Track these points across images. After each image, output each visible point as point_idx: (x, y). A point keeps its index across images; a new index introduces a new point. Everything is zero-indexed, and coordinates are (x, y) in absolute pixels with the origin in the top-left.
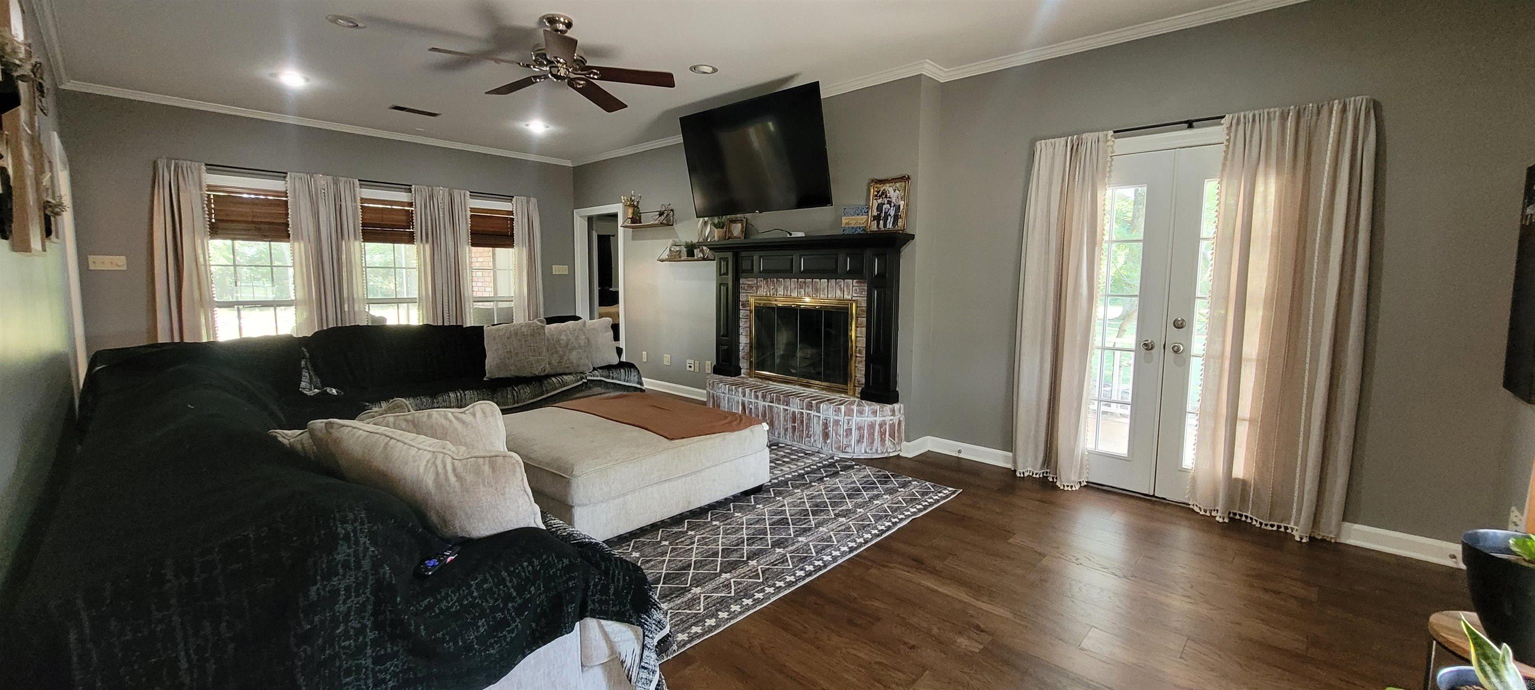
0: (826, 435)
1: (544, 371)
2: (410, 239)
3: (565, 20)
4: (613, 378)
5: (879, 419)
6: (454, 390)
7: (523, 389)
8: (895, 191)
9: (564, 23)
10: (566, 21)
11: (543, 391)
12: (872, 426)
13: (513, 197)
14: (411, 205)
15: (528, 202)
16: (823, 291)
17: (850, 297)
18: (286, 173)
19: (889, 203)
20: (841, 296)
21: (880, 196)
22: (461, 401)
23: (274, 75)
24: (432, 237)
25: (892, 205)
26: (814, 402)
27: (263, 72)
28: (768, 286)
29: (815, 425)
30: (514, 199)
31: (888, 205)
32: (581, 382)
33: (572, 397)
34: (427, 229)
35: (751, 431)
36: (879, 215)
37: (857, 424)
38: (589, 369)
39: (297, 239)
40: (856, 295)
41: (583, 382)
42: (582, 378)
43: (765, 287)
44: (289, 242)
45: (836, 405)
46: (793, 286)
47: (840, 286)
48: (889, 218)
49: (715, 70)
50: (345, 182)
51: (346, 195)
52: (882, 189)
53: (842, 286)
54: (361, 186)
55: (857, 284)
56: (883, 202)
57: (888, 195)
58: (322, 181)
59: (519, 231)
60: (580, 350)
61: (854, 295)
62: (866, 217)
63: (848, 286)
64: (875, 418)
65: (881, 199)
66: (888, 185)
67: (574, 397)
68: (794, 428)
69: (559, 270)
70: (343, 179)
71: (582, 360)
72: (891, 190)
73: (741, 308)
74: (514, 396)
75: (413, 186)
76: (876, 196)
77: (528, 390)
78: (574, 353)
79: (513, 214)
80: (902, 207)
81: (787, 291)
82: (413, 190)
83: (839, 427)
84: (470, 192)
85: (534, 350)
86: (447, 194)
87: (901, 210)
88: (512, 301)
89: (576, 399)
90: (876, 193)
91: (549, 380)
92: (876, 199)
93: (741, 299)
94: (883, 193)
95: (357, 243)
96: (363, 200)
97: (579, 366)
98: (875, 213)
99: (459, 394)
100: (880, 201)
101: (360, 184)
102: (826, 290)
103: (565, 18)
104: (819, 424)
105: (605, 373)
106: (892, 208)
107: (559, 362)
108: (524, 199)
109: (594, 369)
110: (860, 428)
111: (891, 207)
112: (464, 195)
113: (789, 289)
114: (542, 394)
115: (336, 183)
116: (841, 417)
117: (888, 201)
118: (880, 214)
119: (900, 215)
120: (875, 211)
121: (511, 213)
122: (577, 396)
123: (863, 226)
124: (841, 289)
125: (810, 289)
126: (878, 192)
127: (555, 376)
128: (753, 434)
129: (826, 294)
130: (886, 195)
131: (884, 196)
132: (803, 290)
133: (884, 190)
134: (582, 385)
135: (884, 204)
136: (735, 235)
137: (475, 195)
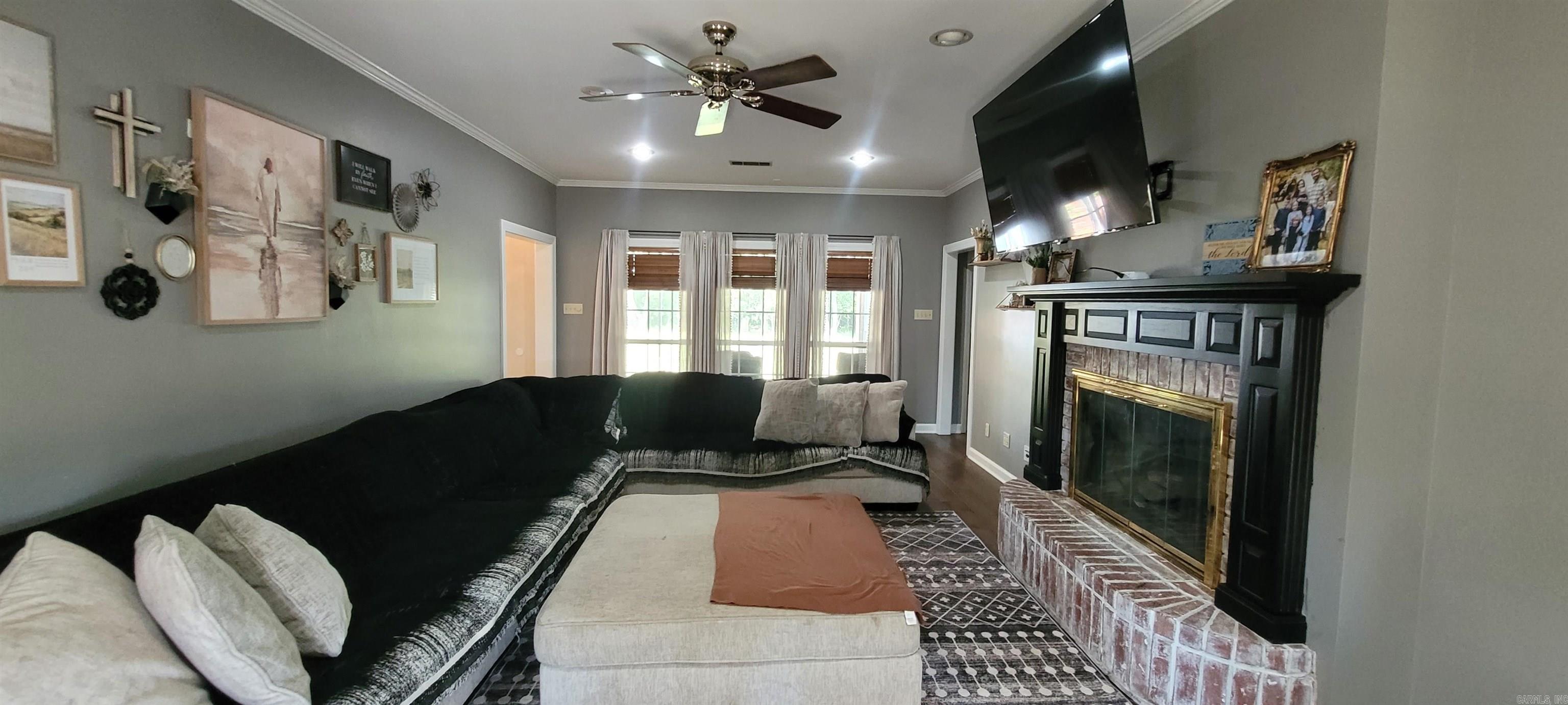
0: (1120, 654)
1: (806, 438)
2: (772, 284)
3: (722, 26)
4: (883, 460)
5: (1235, 666)
6: (696, 448)
7: (768, 459)
8: (1316, 179)
9: (722, 31)
10: (725, 28)
11: (790, 464)
12: (1215, 676)
13: (873, 237)
14: (774, 251)
15: (888, 242)
16: (1175, 377)
17: (1218, 396)
18: (680, 232)
19: (1303, 206)
20: (1203, 392)
21: (1284, 195)
22: (700, 462)
23: (630, 151)
24: (790, 283)
25: (1309, 210)
26: (1107, 582)
27: (623, 151)
28: (1098, 358)
29: (1105, 625)
30: (874, 239)
31: (1300, 212)
32: (838, 460)
33: (825, 476)
34: (785, 275)
35: (875, 619)
36: (1278, 235)
37: (1180, 657)
38: (857, 444)
39: (683, 289)
40: (1229, 394)
41: (842, 460)
42: (842, 454)
43: (1095, 359)
44: (678, 290)
45: (1140, 604)
46: (1131, 362)
47: (1203, 373)
48: (1299, 239)
49: (967, 36)
50: (722, 236)
51: (721, 248)
52: (1289, 180)
53: (1206, 374)
54: (735, 238)
55: (1232, 373)
56: (1289, 206)
57: (1302, 190)
58: (705, 236)
59: (877, 273)
60: (850, 420)
61: (1226, 392)
62: (1251, 239)
63: (1216, 374)
64: (1226, 662)
65: (1286, 200)
66: (1303, 169)
67: (828, 475)
68: (1078, 612)
69: (921, 314)
70: (719, 233)
71: (850, 432)
72: (1309, 179)
73: (1066, 387)
74: (755, 465)
75: (777, 235)
76: (1277, 195)
77: (773, 460)
78: (843, 422)
79: (871, 255)
80: (1328, 215)
81: (1123, 369)
82: (777, 238)
83: (1143, 648)
84: (829, 236)
85: (798, 413)
86: (806, 239)
87: (1327, 219)
88: (865, 347)
89: (826, 478)
90: (1276, 189)
91: (802, 452)
92: (1276, 202)
93: (1066, 374)
94: (1290, 188)
95: (727, 291)
96: (735, 251)
97: (845, 438)
98: (1271, 231)
99: (699, 454)
100: (1282, 205)
101: (733, 237)
102: (1180, 377)
103: (722, 24)
104: (1109, 624)
105: (875, 450)
106: (1307, 218)
107: (826, 431)
108: (885, 238)
109: (864, 444)
110: (1185, 668)
111: (1305, 215)
112: (824, 240)
113: (1126, 366)
114: (789, 467)
115: (715, 238)
116: (1149, 631)
117: (1300, 203)
118: (1280, 232)
119: (1324, 233)
120: (1271, 226)
121: (869, 254)
122: (832, 475)
123: (1242, 257)
124: (1203, 378)
125: (1155, 372)
126: (1281, 187)
127: (811, 445)
128: (877, 625)
129: (1179, 383)
130: (1298, 191)
131: (1292, 194)
132: (1145, 372)
133: (1294, 180)
134: (839, 462)
135: (1291, 210)
136: (1059, 277)
137: (833, 238)
